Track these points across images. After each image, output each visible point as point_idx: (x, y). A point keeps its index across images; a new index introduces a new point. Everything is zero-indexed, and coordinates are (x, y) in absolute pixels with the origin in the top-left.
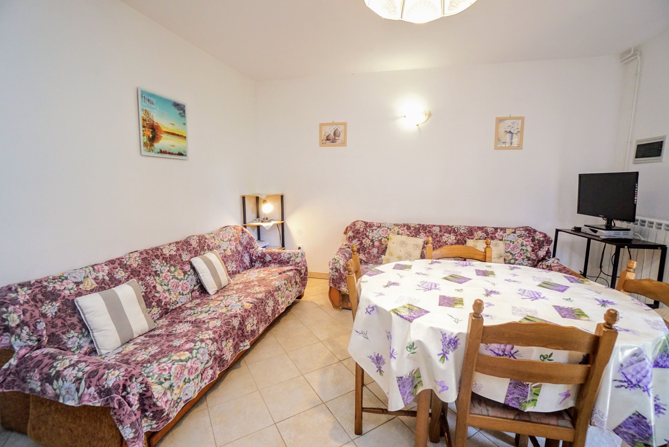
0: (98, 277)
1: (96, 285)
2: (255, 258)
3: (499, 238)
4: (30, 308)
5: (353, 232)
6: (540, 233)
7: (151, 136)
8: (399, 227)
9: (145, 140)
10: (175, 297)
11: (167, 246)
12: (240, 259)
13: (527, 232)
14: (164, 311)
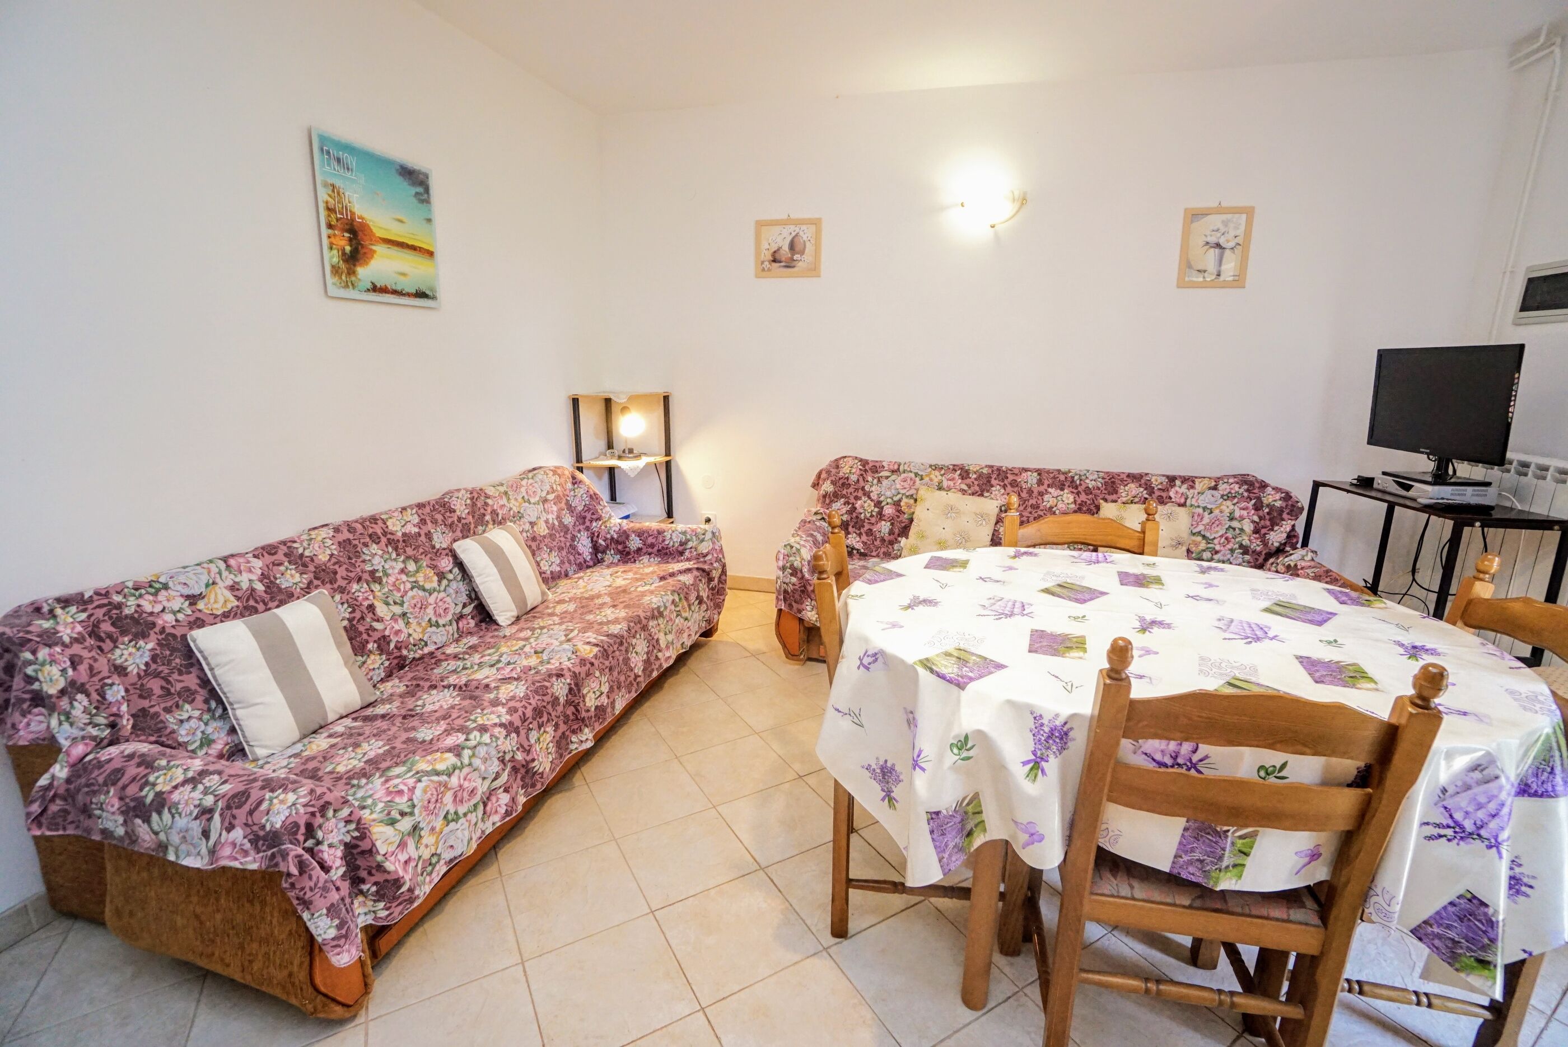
0: (238, 583)
1: (236, 603)
2: (603, 543)
3: (1178, 500)
4: (85, 654)
5: (833, 483)
6: (1277, 489)
7: (348, 249)
8: (943, 472)
9: (335, 260)
10: (419, 630)
11: (396, 514)
12: (568, 544)
13: (1246, 487)
14: (396, 661)
